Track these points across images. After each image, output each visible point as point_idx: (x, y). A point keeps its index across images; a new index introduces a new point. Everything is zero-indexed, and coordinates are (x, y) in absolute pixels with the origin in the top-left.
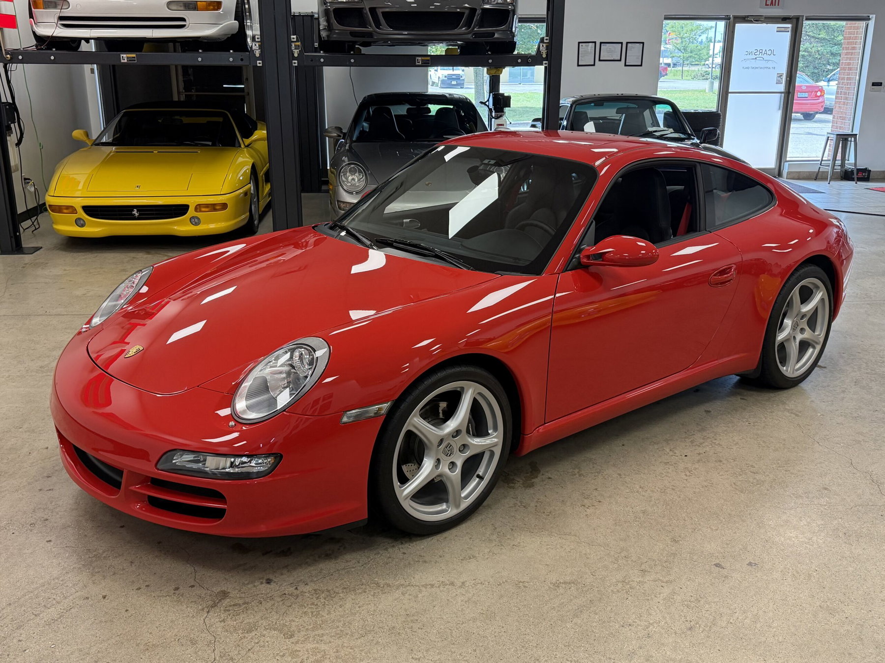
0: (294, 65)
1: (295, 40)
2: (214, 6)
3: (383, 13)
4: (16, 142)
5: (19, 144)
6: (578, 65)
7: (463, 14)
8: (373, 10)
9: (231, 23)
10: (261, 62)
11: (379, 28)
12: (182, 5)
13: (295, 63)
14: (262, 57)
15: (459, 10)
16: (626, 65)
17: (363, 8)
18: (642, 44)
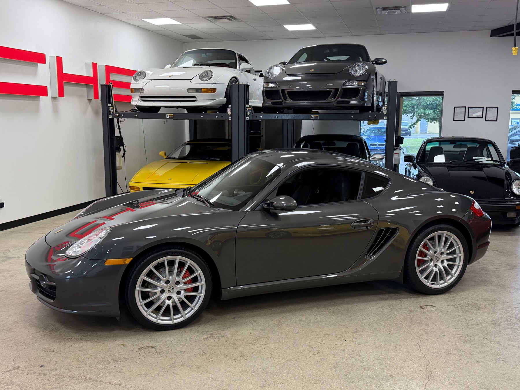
0: (247, 119)
1: (248, 107)
2: (212, 91)
3: (288, 92)
4: (122, 155)
5: (123, 156)
6: (454, 120)
7: (331, 91)
8: (283, 91)
9: (223, 99)
10: (231, 118)
11: (285, 100)
12: (195, 90)
13: (248, 118)
14: (231, 116)
15: (328, 90)
16: (486, 121)
17: (278, 90)
18: (497, 108)
